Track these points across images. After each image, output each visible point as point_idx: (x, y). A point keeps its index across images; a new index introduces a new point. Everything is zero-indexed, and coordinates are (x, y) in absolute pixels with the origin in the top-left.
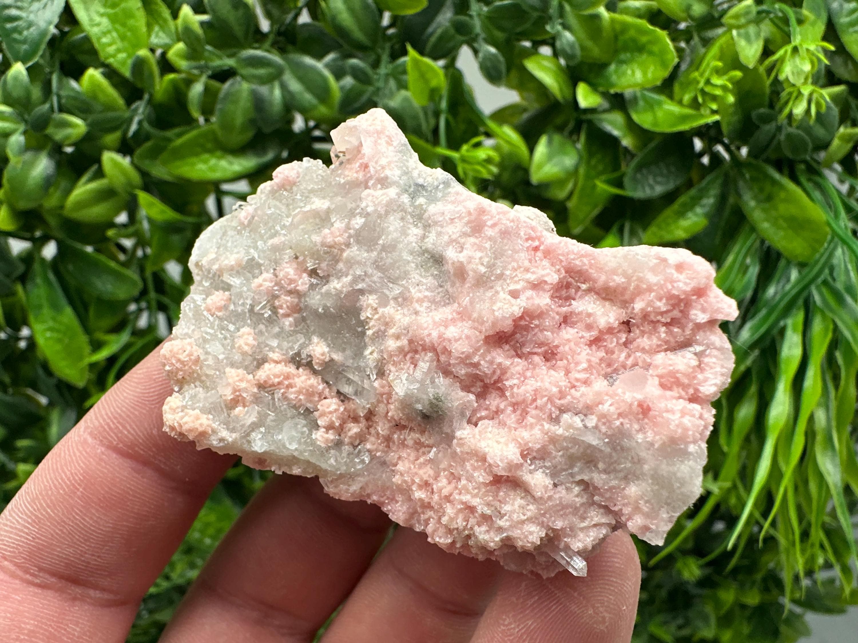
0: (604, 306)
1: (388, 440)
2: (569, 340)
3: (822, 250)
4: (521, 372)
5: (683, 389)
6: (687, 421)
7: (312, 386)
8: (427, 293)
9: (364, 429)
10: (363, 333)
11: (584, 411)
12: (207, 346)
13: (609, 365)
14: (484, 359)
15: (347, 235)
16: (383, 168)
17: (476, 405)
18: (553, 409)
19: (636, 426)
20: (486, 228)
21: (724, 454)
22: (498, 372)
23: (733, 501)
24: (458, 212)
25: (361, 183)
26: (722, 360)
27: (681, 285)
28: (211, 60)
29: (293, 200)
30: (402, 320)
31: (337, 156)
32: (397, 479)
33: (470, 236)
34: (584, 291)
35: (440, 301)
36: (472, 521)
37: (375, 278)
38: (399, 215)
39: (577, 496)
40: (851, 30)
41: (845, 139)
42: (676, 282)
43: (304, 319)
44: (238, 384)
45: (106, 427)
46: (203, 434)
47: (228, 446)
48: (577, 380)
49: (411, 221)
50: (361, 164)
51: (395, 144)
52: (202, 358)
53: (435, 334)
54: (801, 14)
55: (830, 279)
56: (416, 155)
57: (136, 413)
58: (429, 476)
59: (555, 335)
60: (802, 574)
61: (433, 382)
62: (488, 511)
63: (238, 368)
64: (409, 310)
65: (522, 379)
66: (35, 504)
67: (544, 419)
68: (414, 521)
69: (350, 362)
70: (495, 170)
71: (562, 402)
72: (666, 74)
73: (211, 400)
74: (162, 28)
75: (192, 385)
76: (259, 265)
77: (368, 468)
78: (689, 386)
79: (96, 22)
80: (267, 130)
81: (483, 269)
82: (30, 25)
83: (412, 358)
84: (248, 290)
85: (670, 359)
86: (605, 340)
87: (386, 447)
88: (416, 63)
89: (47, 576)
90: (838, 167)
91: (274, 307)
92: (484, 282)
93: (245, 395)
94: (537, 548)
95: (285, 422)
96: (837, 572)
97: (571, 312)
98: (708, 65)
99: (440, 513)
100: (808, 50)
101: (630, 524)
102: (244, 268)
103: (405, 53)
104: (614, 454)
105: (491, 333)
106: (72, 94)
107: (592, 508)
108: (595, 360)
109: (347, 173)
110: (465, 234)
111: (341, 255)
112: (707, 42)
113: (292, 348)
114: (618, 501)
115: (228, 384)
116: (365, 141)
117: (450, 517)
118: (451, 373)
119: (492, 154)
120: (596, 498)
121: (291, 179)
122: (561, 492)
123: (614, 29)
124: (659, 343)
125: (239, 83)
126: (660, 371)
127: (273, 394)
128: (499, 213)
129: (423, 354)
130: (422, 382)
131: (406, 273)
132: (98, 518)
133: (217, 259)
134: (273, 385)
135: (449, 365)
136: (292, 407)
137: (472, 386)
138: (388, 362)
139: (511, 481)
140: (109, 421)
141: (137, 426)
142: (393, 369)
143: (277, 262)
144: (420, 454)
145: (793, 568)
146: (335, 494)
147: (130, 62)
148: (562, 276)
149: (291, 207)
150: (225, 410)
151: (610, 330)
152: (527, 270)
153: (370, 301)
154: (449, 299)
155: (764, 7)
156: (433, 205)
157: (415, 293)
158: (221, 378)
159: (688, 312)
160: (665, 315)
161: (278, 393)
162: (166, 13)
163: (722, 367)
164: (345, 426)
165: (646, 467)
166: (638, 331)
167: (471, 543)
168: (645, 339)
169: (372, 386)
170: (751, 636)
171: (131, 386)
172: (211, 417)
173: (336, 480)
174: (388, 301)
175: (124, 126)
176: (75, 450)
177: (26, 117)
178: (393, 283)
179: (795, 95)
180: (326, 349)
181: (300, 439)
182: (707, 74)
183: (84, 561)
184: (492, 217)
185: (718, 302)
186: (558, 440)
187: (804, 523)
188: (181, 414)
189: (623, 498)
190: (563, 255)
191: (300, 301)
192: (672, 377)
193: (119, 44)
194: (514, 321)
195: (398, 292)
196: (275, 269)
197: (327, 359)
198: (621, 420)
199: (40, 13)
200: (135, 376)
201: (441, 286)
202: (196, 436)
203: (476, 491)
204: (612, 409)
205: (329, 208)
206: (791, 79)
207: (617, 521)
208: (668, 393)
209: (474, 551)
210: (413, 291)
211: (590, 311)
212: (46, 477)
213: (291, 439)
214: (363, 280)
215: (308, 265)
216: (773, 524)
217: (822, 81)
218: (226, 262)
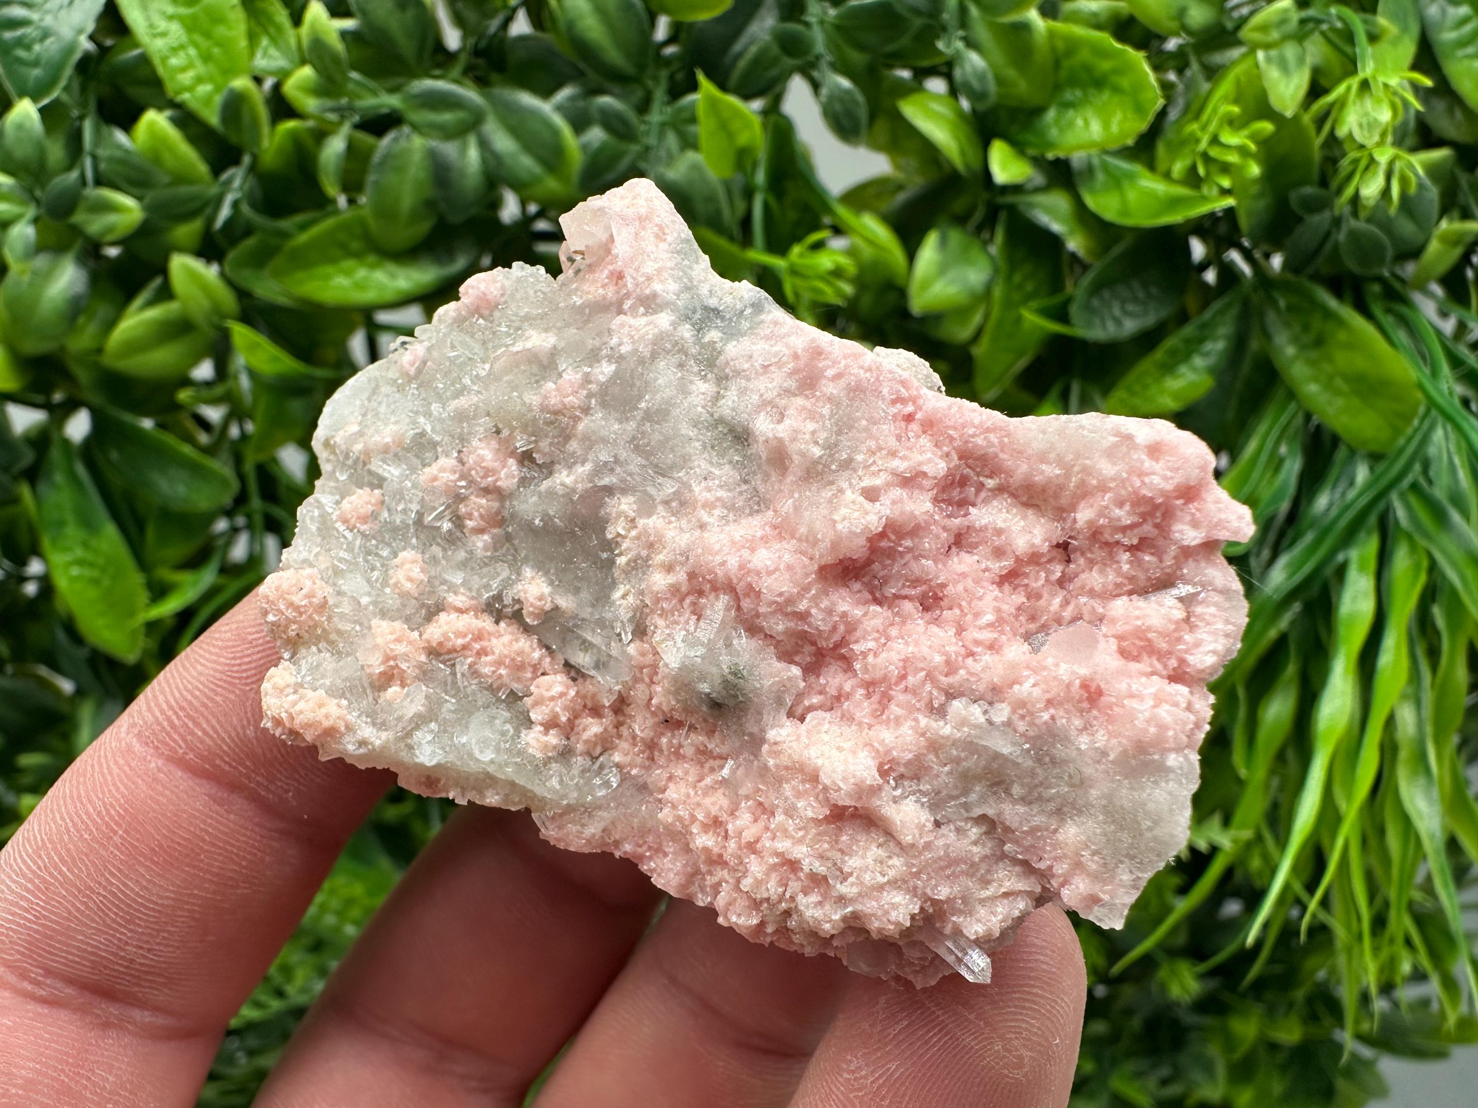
0: (1024, 518)
1: (651, 746)
2: (964, 575)
3: (1409, 431)
4: (881, 628)
5: (1158, 660)
6: (1165, 713)
7: (520, 653)
8: (721, 493)
9: (610, 728)
10: (611, 562)
11: (989, 696)
12: (341, 582)
13: (1033, 618)
14: (817, 605)
15: (585, 392)
16: (649, 279)
17: (802, 684)
18: (935, 693)
19: (1077, 722)
20: (824, 382)
21: (1240, 783)
22: (842, 628)
23: (1256, 863)
24: (776, 355)
25: (611, 304)
26: (1226, 610)
27: (1156, 479)
28: (359, 97)
29: (494, 333)
30: (677, 539)
31: (571, 260)
32: (666, 815)
33: (796, 395)
34: (990, 490)
35: (743, 507)
36: (794, 886)
37: (632, 468)
38: (675, 359)
39: (975, 843)
40: (1460, 53)
41: (1451, 241)
42: (1147, 474)
43: (509, 538)
44: (392, 646)
45: (165, 724)
46: (331, 732)
47: (373, 754)
48: (977, 643)
49: (696, 369)
50: (612, 273)
51: (669, 238)
52: (331, 602)
53: (733, 562)
54: (1374, 24)
55: (1422, 481)
56: (707, 257)
57: (218, 699)
58: (721, 808)
59: (940, 566)
60: (1373, 990)
61: (728, 645)
62: (820, 868)
63: (392, 619)
64: (689, 521)
65: (883, 641)
66: (40, 857)
67: (918, 710)
68: (695, 888)
69: (587, 612)
70: (848, 289)
71: (950, 680)
72: (1143, 126)
73: (345, 674)
74: (274, 41)
75: (314, 648)
76: (434, 445)
77: (615, 796)
78: (1170, 653)
79: (159, 30)
80: (455, 219)
81: (817, 452)
82: (46, 34)
83: (694, 604)
84: (414, 486)
85: (1138, 608)
86: (1026, 575)
87: (648, 758)
88: (713, 105)
89: (60, 985)
90: (1437, 289)
91: (459, 517)
92: (818, 474)
93: (404, 666)
94: (906, 933)
95: (471, 714)
96: (1434, 987)
97: (968, 527)
98: (1215, 111)
99: (739, 870)
100: (1386, 85)
101: (1065, 893)
102: (408, 449)
103: (694, 87)
104: (1039, 771)
105: (829, 560)
106: (118, 154)
107: (1001, 865)
108: (1008, 608)
109: (585, 287)
110: (788, 392)
111: (574, 427)
112: (1213, 73)
113: (487, 587)
114: (1045, 852)
115: (376, 647)
116: (619, 234)
117: (756, 879)
118: (761, 630)
119: (844, 261)
120: (1008, 847)
121: (490, 297)
122: (948, 837)
123: (1053, 49)
124: (1119, 580)
125: (408, 136)
126: (1120, 628)
127: (454, 665)
128: (845, 357)
129: (712, 597)
130: (710, 647)
131: (686, 460)
132: (149, 881)
133: (361, 434)
134: (454, 650)
135: (758, 615)
136: (487, 689)
137: (797, 653)
138: (653, 611)
139: (860, 816)
140: (170, 713)
141: (219, 722)
142: (661, 622)
143: (463, 439)
144: (706, 771)
145: (1358, 979)
146: (559, 840)
147: (218, 99)
148: (952, 465)
149: (490, 345)
150: (368, 691)
151: (1034, 558)
152: (893, 454)
153: (624, 507)
154: (758, 504)
155: (1311, 12)
156: (735, 343)
157: (698, 490)
158: (364, 636)
159: (1169, 526)
160: (1129, 532)
161: (462, 664)
162: (282, 16)
163: (1227, 622)
164: (577, 722)
165: (1094, 793)
166: (1082, 561)
167: (792, 923)
168: (1095, 574)
169: (624, 653)
170: (1286, 1097)
171: (211, 653)
172: (344, 702)
173: (561, 815)
174: (655, 507)
175: (208, 211)
176: (111, 763)
177: (38, 193)
178: (664, 476)
179: (1363, 163)
180: (547, 590)
181: (498, 743)
182: (1212, 128)
183: (123, 958)
184: (835, 362)
185: (1220, 510)
186: (942, 746)
187: (1378, 901)
188: (292, 697)
189: (1055, 847)
190: (955, 429)
191: (503, 506)
192: (1141, 639)
193: (200, 69)
194: (870, 540)
195: (672, 490)
196: (460, 452)
197: (548, 607)
198: (1052, 711)
199: (63, 12)
200: (217, 635)
201: (746, 482)
202: (319, 736)
203: (801, 833)
204: (1037, 692)
205: (555, 347)
206: (1358, 136)
207: (1044, 888)
208: (1134, 666)
209: (797, 939)
210: (697, 489)
211: (1000, 524)
212: (59, 811)
213: (484, 743)
214: (612, 470)
215: (518, 445)
216: (1325, 903)
217: (1410, 141)
218: (377, 438)
